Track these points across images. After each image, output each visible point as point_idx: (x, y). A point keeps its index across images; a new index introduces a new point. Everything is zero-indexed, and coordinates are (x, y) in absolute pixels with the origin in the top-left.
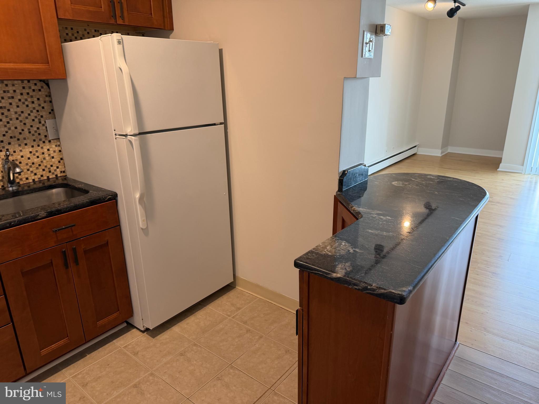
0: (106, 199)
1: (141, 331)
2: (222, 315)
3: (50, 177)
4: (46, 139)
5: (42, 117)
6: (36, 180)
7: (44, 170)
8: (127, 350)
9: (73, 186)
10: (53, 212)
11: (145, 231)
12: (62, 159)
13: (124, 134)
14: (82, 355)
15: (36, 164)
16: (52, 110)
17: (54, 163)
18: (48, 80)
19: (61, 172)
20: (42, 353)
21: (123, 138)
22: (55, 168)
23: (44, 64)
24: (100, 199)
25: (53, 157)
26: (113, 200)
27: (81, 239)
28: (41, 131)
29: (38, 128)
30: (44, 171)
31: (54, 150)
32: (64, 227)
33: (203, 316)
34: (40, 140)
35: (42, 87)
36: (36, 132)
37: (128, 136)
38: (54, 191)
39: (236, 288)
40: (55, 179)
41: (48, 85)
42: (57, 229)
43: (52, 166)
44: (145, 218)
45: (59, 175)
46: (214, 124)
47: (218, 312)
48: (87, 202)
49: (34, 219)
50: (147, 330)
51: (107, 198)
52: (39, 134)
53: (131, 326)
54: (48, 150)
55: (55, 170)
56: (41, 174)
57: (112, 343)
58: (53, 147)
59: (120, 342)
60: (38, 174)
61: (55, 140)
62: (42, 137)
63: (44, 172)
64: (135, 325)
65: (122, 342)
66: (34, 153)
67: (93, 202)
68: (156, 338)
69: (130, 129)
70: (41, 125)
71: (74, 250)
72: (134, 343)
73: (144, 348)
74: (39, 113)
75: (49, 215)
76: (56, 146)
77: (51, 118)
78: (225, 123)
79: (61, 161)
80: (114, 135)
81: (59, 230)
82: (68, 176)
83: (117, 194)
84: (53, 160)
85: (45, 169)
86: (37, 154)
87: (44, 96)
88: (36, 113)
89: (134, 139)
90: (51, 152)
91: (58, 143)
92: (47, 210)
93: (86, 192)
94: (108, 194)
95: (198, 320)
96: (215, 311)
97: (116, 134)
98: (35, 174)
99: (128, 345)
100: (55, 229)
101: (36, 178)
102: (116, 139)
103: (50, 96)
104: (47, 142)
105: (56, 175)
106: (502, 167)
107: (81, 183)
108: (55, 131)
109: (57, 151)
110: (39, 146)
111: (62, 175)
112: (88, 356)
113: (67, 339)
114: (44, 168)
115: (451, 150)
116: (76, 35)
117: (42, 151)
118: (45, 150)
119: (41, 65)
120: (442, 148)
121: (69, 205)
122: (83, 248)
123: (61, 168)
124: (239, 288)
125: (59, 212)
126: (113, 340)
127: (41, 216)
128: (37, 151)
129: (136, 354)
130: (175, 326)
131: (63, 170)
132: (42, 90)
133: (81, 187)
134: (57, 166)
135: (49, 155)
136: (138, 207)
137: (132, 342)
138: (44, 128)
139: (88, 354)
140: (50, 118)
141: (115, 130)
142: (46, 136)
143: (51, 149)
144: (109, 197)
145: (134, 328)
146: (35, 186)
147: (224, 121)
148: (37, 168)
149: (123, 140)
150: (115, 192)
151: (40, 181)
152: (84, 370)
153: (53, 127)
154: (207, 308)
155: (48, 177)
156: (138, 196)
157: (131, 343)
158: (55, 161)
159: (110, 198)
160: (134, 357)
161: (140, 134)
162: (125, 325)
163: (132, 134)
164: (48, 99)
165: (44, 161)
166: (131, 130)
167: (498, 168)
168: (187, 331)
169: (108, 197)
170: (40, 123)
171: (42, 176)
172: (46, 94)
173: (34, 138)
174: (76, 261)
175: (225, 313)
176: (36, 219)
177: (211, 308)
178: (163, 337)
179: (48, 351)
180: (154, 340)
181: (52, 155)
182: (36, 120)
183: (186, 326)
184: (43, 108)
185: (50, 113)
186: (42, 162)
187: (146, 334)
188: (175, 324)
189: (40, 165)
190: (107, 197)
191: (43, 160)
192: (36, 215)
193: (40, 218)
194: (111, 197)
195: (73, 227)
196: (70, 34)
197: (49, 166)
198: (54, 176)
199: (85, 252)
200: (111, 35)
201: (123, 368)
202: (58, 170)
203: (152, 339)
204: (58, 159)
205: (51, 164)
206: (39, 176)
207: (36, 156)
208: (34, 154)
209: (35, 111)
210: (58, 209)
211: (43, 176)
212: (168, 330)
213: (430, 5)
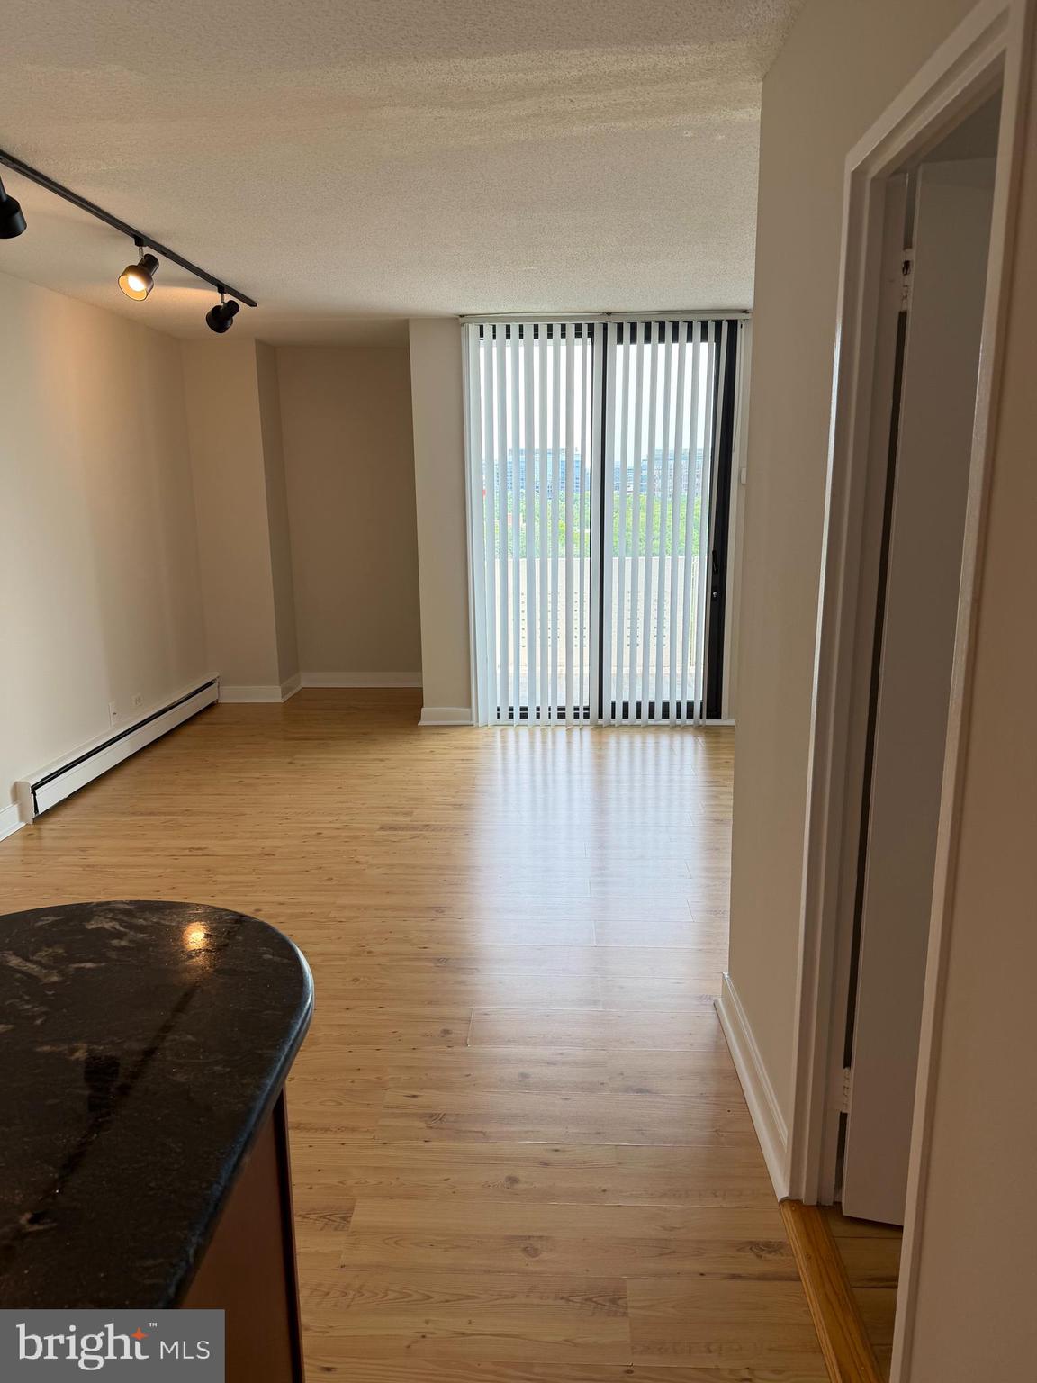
106: (429, 714)
115: (306, 681)
120: (281, 682)
167: (418, 718)
213: (135, 283)
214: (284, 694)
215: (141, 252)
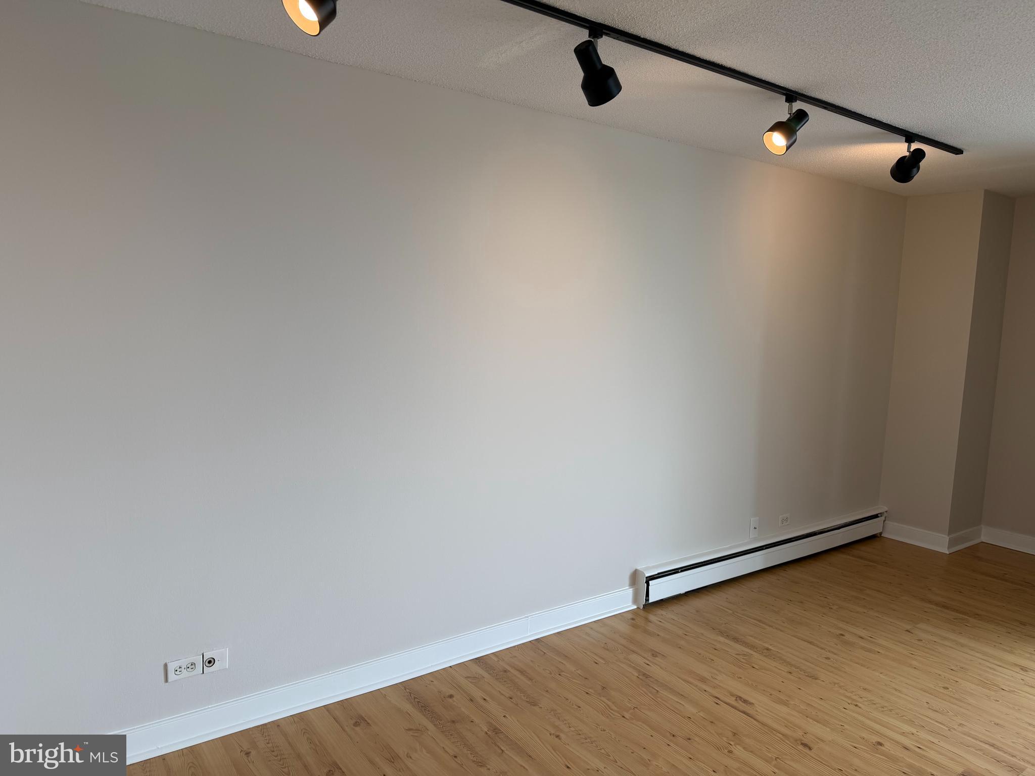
115: (987, 536)
120: (949, 534)
213: (778, 140)
214: (952, 543)
215: (790, 108)
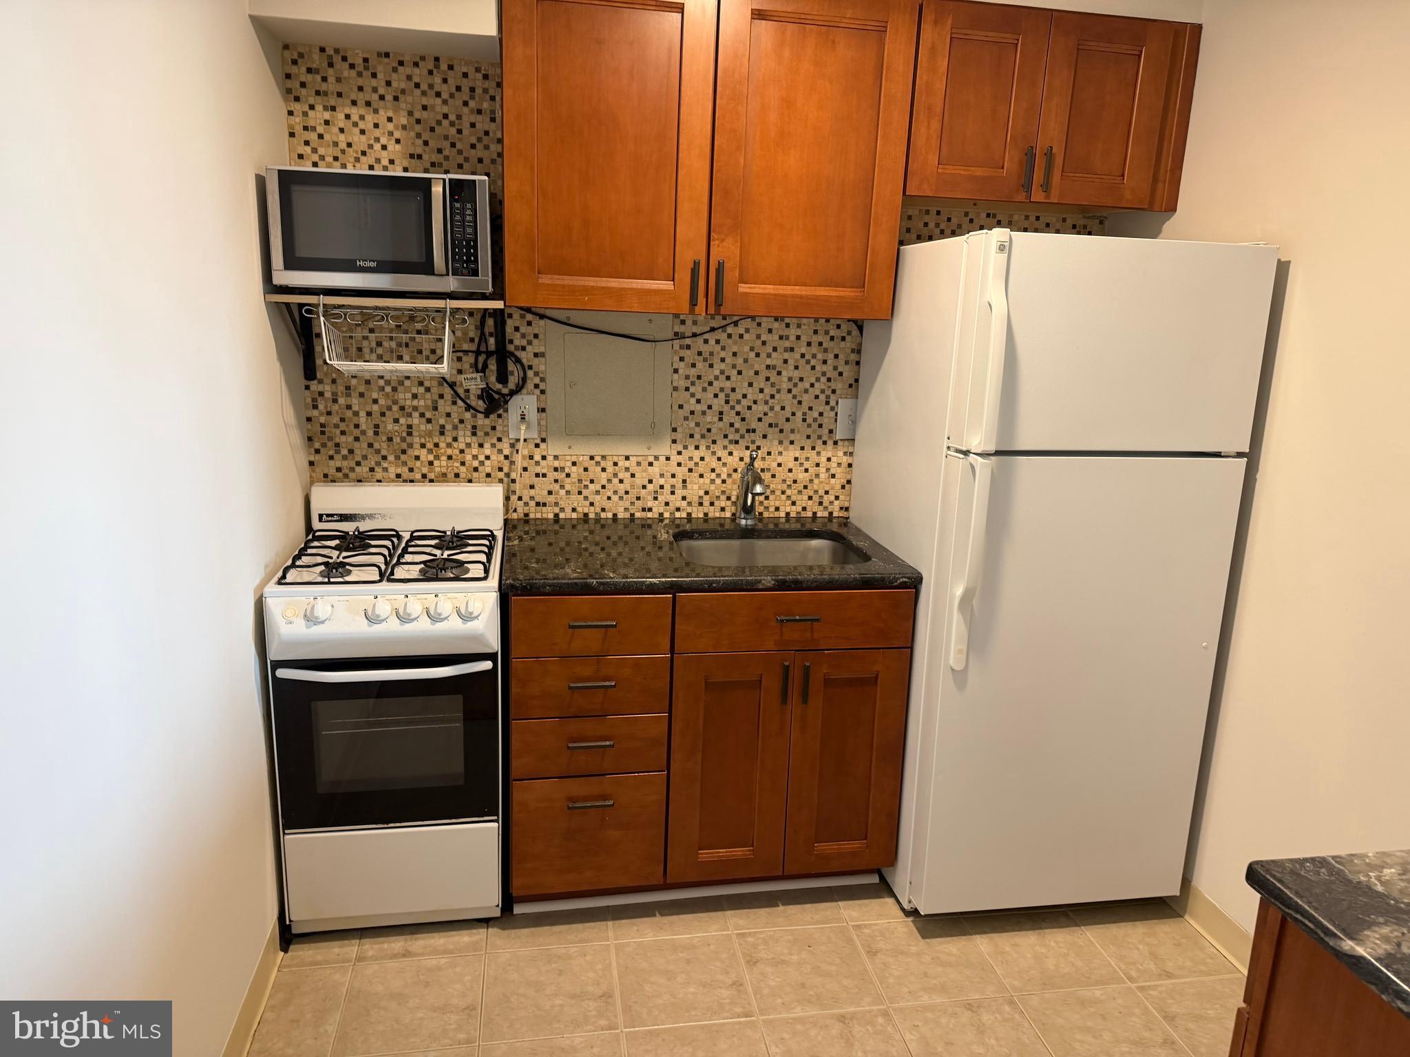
0: (895, 584)
1: (903, 909)
2: (1113, 967)
3: (819, 514)
4: (830, 438)
5: (834, 391)
6: (791, 516)
7: (810, 498)
8: (858, 936)
9: (849, 541)
10: (787, 581)
11: (960, 677)
12: (849, 482)
13: (964, 449)
14: (770, 900)
15: (800, 483)
16: (857, 381)
17: (833, 488)
18: (863, 320)
19: (841, 508)
20: (699, 856)
21: (960, 458)
22: (832, 498)
23: (855, 289)
24: (883, 579)
25: (833, 476)
26: (910, 588)
27: (826, 652)
28: (827, 421)
29: (821, 414)
30: (812, 499)
31: (840, 462)
32: (798, 617)
33: (1062, 945)
34: (819, 437)
35: (849, 333)
36: (815, 420)
37: (971, 455)
38: (815, 543)
39: (1182, 919)
40: (827, 520)
41: (861, 329)
42: (784, 618)
43: (827, 492)
44: (964, 647)
45: (835, 514)
46: (1217, 455)
47: (1106, 955)
48: (855, 579)
49: (751, 587)
50: (914, 913)
51: (898, 582)
52: (820, 426)
53: (885, 889)
54: (829, 459)
55: (831, 503)
56: (804, 505)
57: (834, 904)
58: (839, 456)
59: (850, 912)
60: (798, 503)
61: (846, 442)
62: (825, 431)
63: (810, 503)
64: (894, 890)
65: (855, 914)
66: (802, 461)
67: (867, 583)
68: (927, 940)
69: (978, 440)
70: (828, 408)
71: (807, 672)
72: (877, 928)
73: (893, 949)
74: (829, 384)
75: (778, 585)
76: (845, 454)
77: (850, 396)
78: (1252, 457)
79: (847, 486)
80: (945, 449)
81: (787, 621)
82: (852, 520)
83: (922, 578)
84: (833, 481)
85: (814, 496)
86: (807, 465)
87: (849, 351)
88: (824, 384)
89: (981, 463)
90: (833, 464)
91: (851, 450)
92: (778, 576)
93: (866, 558)
94: (903, 574)
95: (1043, 950)
96: (1097, 948)
97: (948, 448)
98: (794, 503)
99: (865, 926)
100: (783, 618)
101: (793, 511)
102: (946, 457)
103: (859, 352)
104: (830, 443)
105: (831, 513)
107: (867, 538)
108: (850, 423)
109: (845, 465)
110: (813, 448)
111: (841, 515)
112: (781, 908)
113: (749, 850)
114: (811, 493)
116: (942, 226)
117: (817, 460)
118: (823, 460)
119: (849, 290)
121: (819, 577)
122: (825, 671)
123: (843, 501)
124: (1192, 922)
125: (797, 585)
126: (840, 900)
127: (763, 584)
128: (807, 459)
129: (872, 953)
130: (984, 936)
131: (846, 504)
132: (848, 338)
133: (860, 546)
134: (837, 494)
135: (828, 470)
136: (956, 616)
137: (875, 924)
138: (832, 414)
139: (783, 905)
140: (848, 396)
141: (949, 438)
142: (831, 431)
143: (834, 459)
144: (904, 579)
145: (892, 897)
146: (787, 526)
147: (1250, 448)
148: (800, 492)
149: (960, 463)
150: (919, 573)
151: (798, 519)
152: (763, 932)
153: (850, 416)
154: (1080, 932)
155: (815, 513)
156: (959, 591)
157: (870, 924)
158: (836, 483)
159: (905, 582)
160: (864, 956)
161: (998, 453)
162: (875, 879)
163: (979, 451)
164: (853, 357)
165: (816, 481)
166: (980, 443)
168: (1005, 962)
169: (901, 580)
170: (827, 403)
171: (804, 509)
172: (854, 346)
173: (809, 431)
174: (805, 697)
175: (1123, 967)
176: (754, 587)
177: (1091, 936)
178: (946, 946)
179: (711, 857)
180: (923, 943)
181: (832, 471)
182: (822, 397)
183: (1008, 949)
184: (841, 374)
185: (851, 386)
186: (811, 481)
187: (912, 921)
188: (985, 933)
189: (806, 487)
190: (898, 578)
191: (813, 477)
192: (756, 580)
193: (761, 587)
194: (907, 580)
195: (814, 623)
196: (932, 225)
197: (821, 492)
198: (826, 514)
199: (828, 682)
200: (987, 233)
201: (833, 968)
202: (836, 503)
203: (920, 938)
204: (842, 481)
205: (827, 489)
206: (800, 509)
207: (803, 468)
208: (801, 464)
209: (823, 379)
210: (797, 579)
211: (806, 510)
212: (964, 937)
